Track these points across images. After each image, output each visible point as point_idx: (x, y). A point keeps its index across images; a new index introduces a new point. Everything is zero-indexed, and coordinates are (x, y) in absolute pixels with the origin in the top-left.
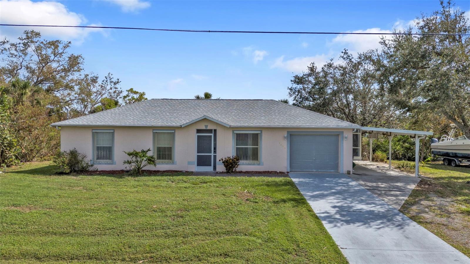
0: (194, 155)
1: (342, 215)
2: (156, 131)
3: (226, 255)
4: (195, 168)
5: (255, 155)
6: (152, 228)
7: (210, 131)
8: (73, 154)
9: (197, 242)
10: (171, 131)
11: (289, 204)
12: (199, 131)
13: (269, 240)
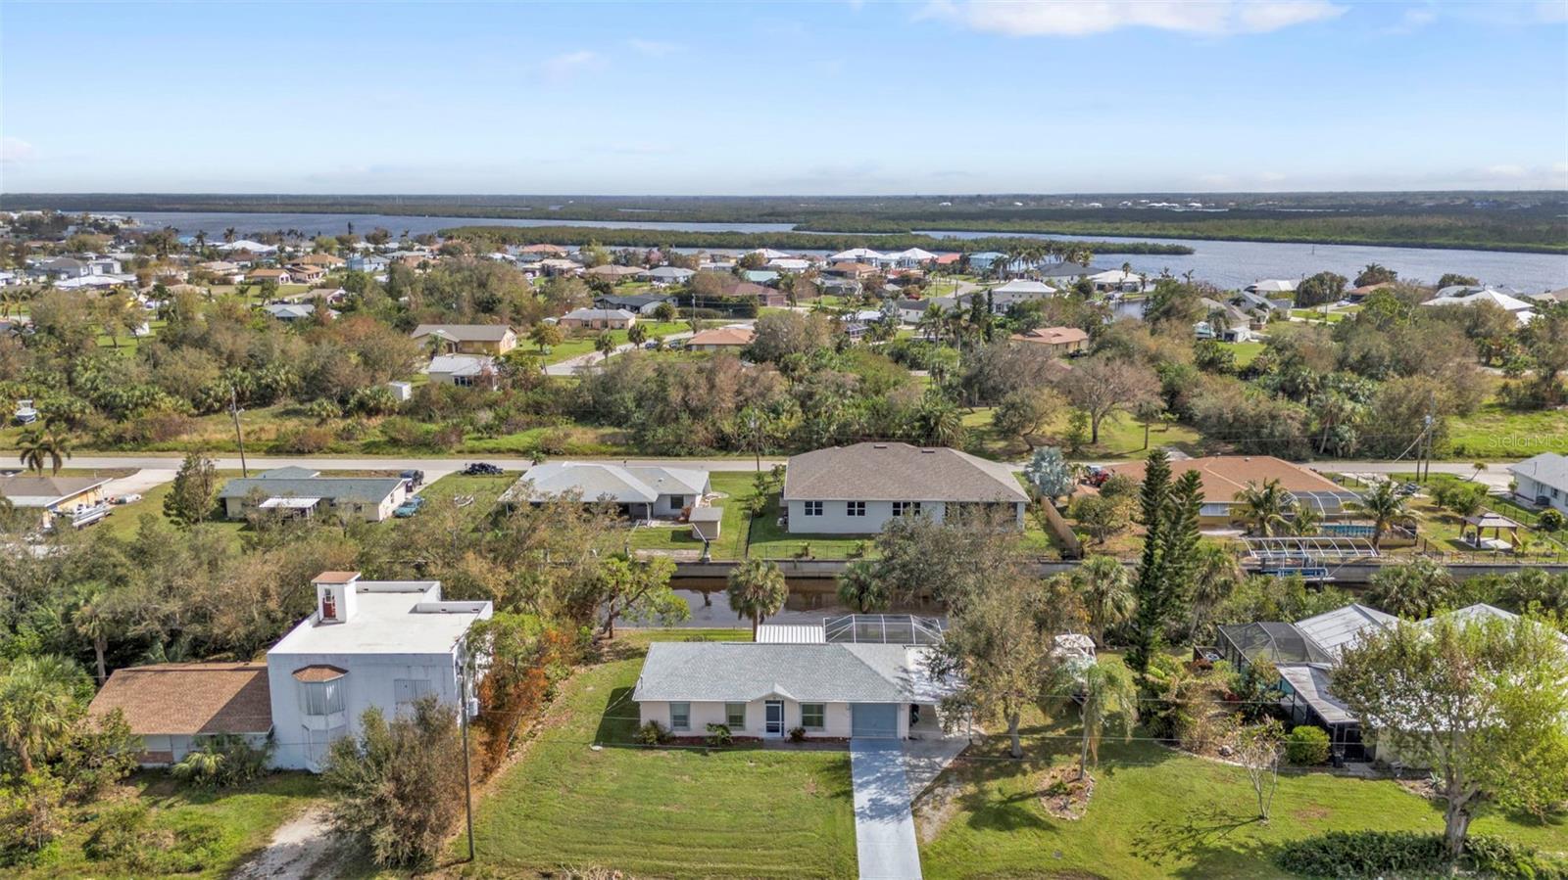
0: (763, 723)
1: (871, 810)
2: (728, 705)
3: (800, 846)
4: (764, 735)
5: (820, 723)
6: (758, 826)
7: (778, 702)
8: (654, 724)
9: (784, 836)
10: (743, 705)
11: (841, 800)
12: (767, 702)
13: (822, 836)
